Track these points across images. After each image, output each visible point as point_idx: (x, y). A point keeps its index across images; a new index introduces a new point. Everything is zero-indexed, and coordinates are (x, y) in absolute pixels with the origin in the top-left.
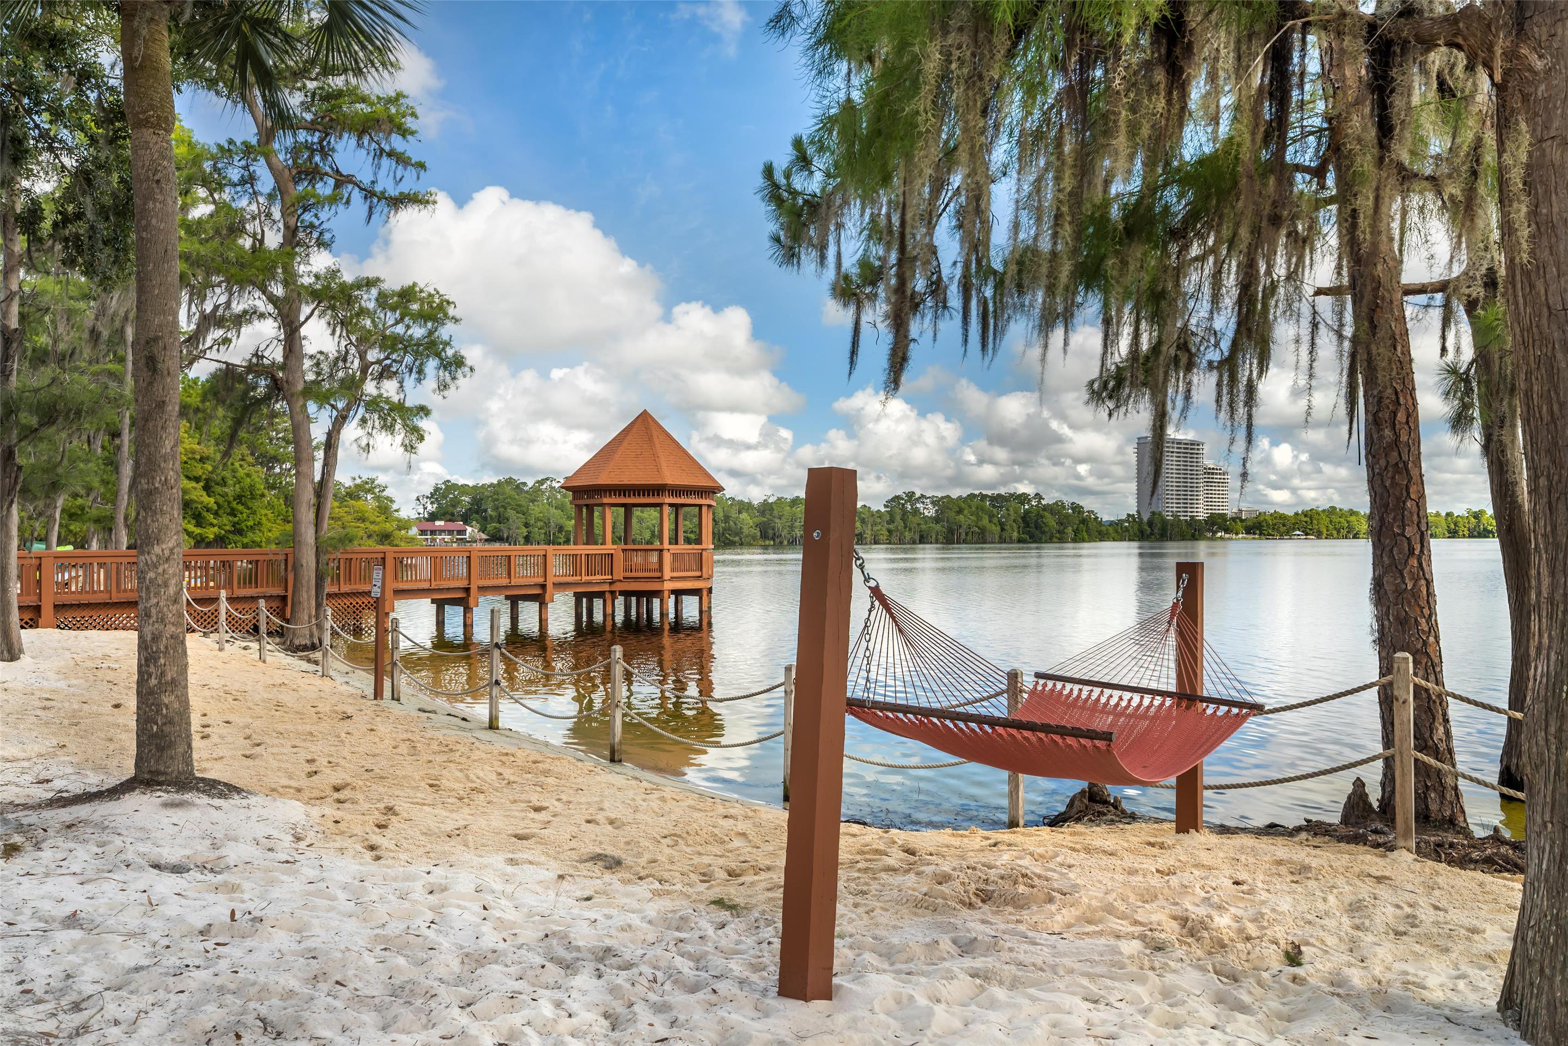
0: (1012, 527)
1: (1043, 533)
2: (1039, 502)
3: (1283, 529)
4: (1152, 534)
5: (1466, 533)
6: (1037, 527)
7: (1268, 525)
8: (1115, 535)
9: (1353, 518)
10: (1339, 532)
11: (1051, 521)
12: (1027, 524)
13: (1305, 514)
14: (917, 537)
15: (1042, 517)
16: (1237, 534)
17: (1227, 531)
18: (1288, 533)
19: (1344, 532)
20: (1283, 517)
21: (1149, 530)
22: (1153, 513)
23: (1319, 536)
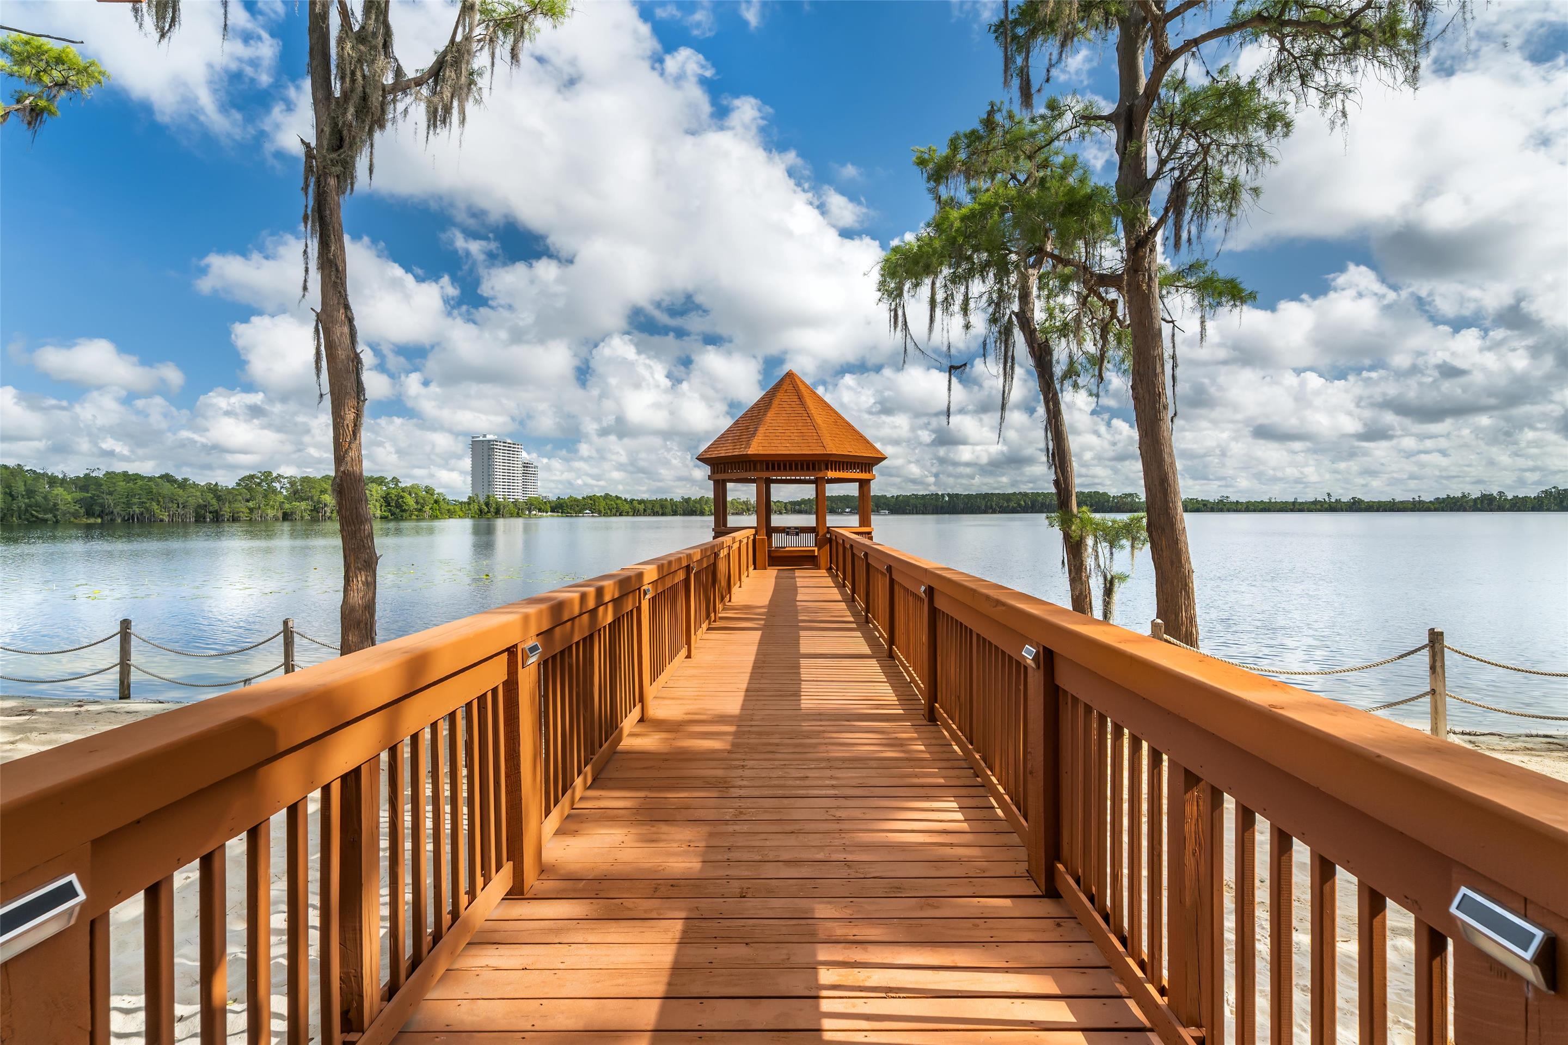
0: (375, 506)
1: (404, 511)
2: (396, 485)
3: (577, 509)
4: (488, 512)
5: (682, 512)
6: (398, 506)
7: (567, 506)
8: (461, 514)
9: (619, 502)
10: (611, 511)
11: (410, 501)
12: (388, 504)
13: (590, 498)
14: (280, 515)
15: (402, 497)
16: (547, 512)
17: (540, 510)
18: (580, 512)
19: (614, 511)
20: (576, 500)
21: (486, 510)
22: (488, 497)
23: (600, 513)
